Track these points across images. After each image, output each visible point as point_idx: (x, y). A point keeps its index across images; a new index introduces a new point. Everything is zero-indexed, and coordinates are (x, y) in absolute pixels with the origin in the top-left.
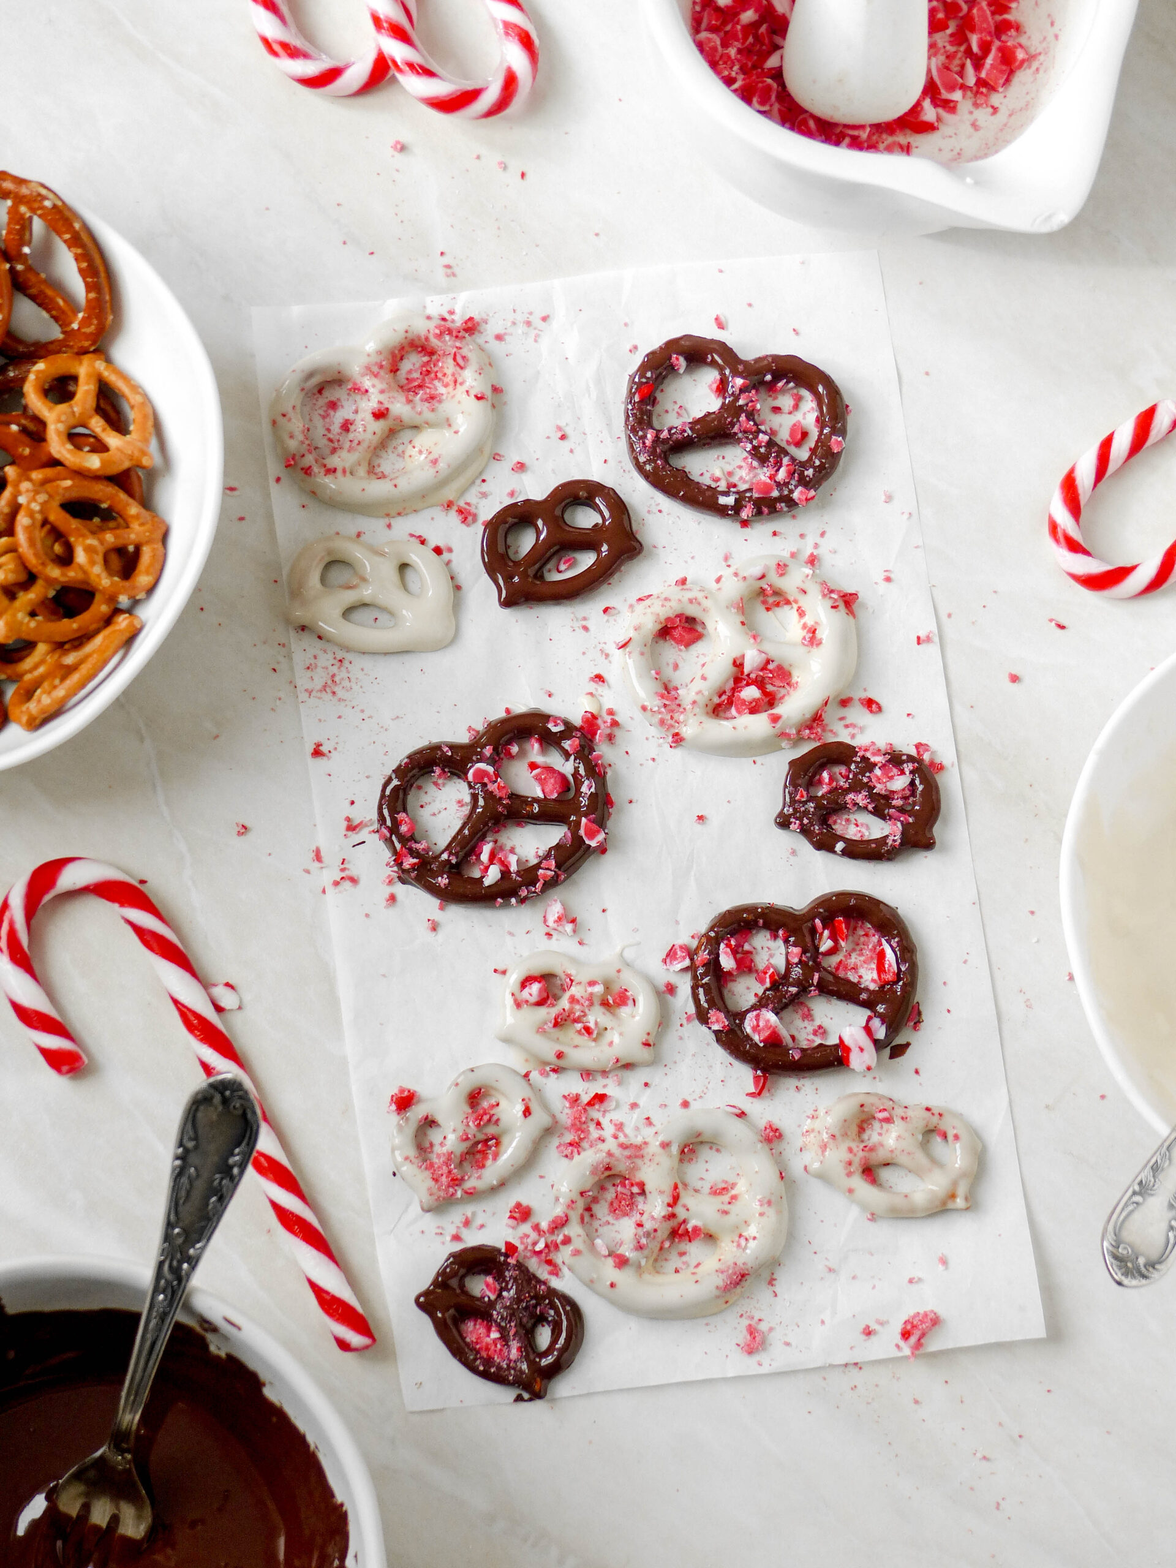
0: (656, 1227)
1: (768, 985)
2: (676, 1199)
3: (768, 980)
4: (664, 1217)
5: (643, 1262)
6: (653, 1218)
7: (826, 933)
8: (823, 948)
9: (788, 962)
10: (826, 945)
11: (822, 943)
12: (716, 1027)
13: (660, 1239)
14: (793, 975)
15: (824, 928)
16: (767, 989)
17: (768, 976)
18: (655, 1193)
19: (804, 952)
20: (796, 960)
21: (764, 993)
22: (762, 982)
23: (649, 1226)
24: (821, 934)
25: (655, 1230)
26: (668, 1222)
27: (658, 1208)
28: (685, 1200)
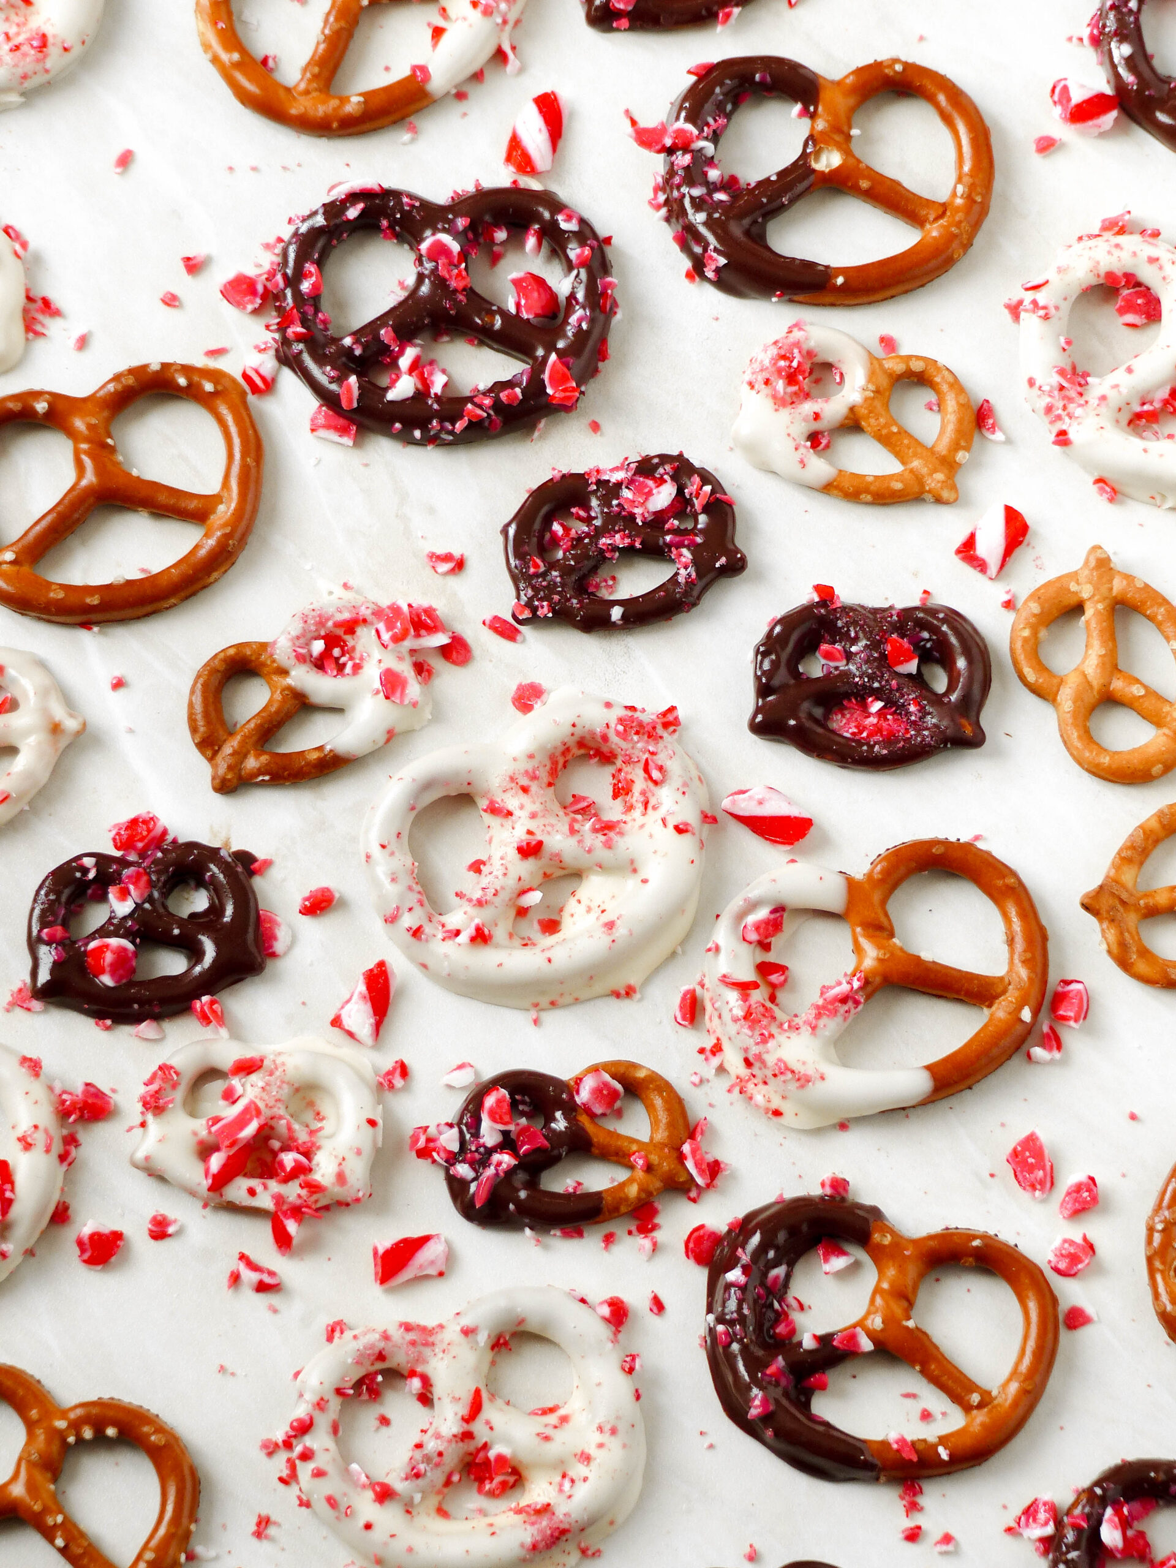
0: (441, 1448)
2: (476, 1408)
4: (455, 1436)
5: (418, 1497)
6: (438, 1436)
13: (447, 1469)
18: (446, 1401)
23: (432, 1446)
25: (440, 1454)
26: (461, 1444)
27: (449, 1422)
28: (489, 1411)
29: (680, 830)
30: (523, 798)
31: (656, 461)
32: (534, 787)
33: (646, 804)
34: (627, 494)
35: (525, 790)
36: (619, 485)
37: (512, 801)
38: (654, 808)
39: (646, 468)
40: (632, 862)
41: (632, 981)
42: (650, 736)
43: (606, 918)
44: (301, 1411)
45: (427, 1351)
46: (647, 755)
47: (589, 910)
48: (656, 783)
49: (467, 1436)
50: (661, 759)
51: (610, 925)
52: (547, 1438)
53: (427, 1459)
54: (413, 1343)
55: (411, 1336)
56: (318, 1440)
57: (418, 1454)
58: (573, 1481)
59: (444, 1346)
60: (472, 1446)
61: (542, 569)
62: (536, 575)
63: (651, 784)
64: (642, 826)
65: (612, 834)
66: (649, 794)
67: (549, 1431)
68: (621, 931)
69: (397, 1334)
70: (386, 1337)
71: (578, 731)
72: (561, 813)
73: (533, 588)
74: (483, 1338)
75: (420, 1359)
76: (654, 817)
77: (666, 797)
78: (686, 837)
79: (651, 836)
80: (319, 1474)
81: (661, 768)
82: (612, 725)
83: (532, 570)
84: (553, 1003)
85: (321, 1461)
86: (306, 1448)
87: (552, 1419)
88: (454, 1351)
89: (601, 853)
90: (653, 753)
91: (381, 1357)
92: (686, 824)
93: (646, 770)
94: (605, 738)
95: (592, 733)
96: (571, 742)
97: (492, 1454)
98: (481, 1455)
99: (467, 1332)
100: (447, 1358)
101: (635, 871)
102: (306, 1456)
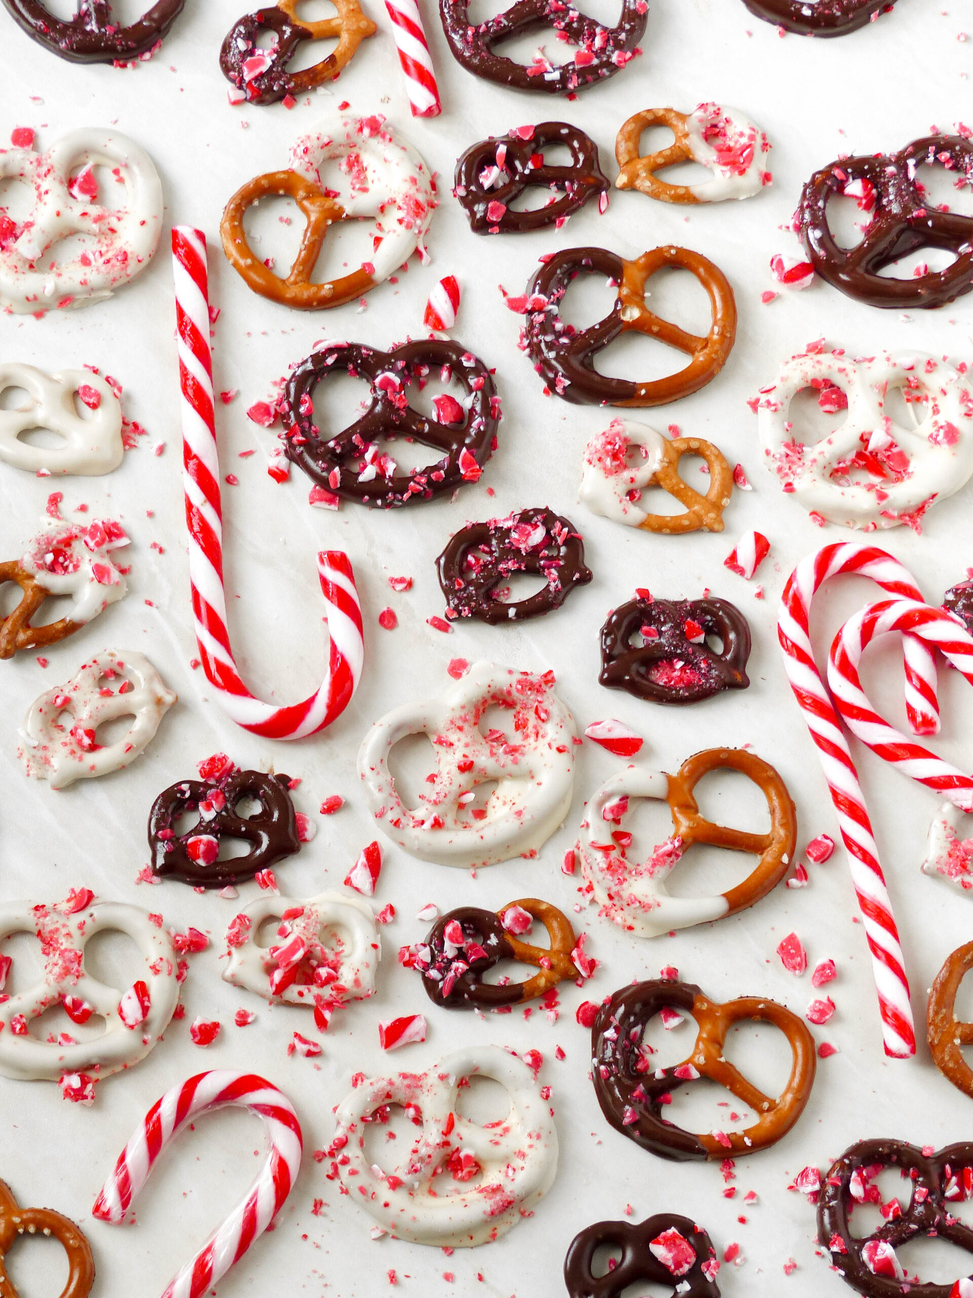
0: (430, 1153)
1: (890, 1218)
2: (450, 1125)
3: (891, 1214)
4: (438, 1144)
5: (416, 1185)
6: (427, 1145)
7: (954, 1179)
8: (948, 1194)
9: (913, 1200)
10: (952, 1190)
11: (948, 1188)
12: (835, 1249)
13: (434, 1165)
14: (916, 1213)
15: (952, 1175)
16: (889, 1222)
17: (892, 1210)
18: (431, 1122)
19: (930, 1193)
20: (921, 1200)
21: (886, 1225)
22: (886, 1215)
23: (423, 1151)
24: (949, 1180)
25: (430, 1156)
26: (442, 1149)
27: (434, 1136)
28: (459, 1128)
29: (560, 750)
30: (459, 734)
31: (532, 513)
32: (466, 727)
33: (537, 734)
34: (514, 535)
35: (460, 729)
36: (509, 530)
37: (453, 737)
38: (543, 737)
39: (526, 518)
40: (531, 772)
41: (534, 848)
42: (538, 691)
43: (516, 808)
44: (340, 1133)
45: (418, 1091)
46: (536, 703)
47: (505, 803)
48: (543, 721)
49: (446, 1144)
50: (546, 705)
51: (519, 813)
52: (497, 1143)
53: (421, 1160)
54: (409, 1086)
55: (407, 1082)
56: (352, 1151)
57: (415, 1157)
58: (514, 1170)
59: (428, 1087)
60: (449, 1150)
61: (463, 586)
62: (460, 590)
63: (540, 722)
64: (536, 748)
65: (517, 755)
66: (539, 728)
67: (497, 1138)
68: (526, 817)
69: (398, 1081)
70: (391, 1083)
71: (492, 690)
72: (484, 742)
73: (459, 598)
74: (452, 1081)
75: (414, 1096)
76: (542, 743)
77: (550, 729)
78: (563, 755)
79: (542, 755)
80: (353, 1173)
81: (546, 712)
82: (514, 685)
83: (457, 587)
84: (484, 864)
85: (354, 1164)
86: (344, 1156)
87: (498, 1130)
88: (435, 1090)
89: (511, 767)
90: (540, 702)
91: (388, 1096)
92: (564, 747)
93: (537, 712)
94: (509, 693)
95: (501, 691)
96: (488, 696)
97: (462, 1155)
98: (455, 1155)
99: (443, 1077)
100: (431, 1094)
101: (533, 777)
102: (345, 1162)
